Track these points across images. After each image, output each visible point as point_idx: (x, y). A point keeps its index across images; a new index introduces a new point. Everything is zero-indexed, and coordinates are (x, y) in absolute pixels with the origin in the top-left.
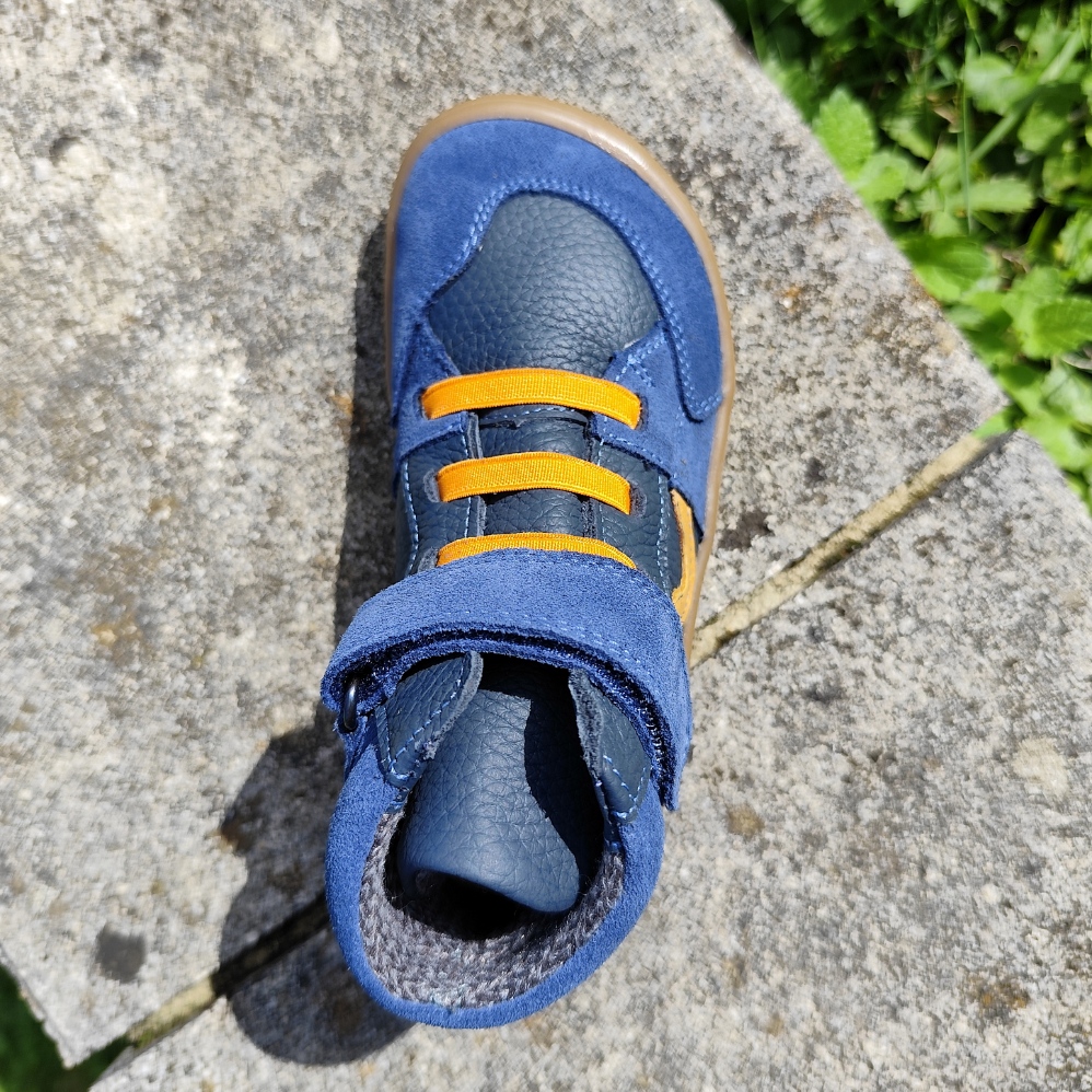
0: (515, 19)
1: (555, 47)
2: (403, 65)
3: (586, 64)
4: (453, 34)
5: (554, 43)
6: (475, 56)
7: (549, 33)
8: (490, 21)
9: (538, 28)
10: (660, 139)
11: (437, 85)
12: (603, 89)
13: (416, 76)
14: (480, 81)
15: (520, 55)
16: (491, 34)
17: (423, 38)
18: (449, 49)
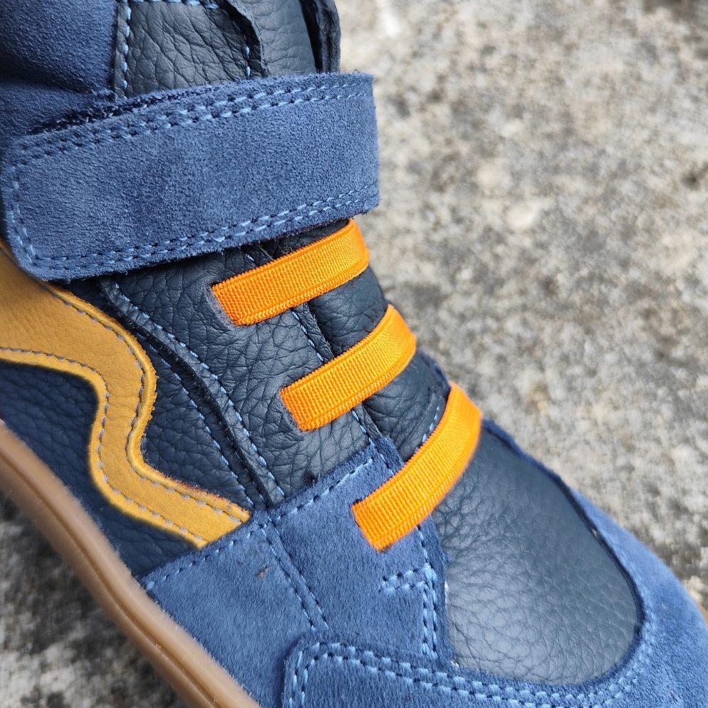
0: (667, 330)
1: (677, 376)
2: (561, 279)
3: (689, 409)
4: (615, 295)
5: (680, 374)
6: (614, 323)
7: (681, 364)
8: (647, 314)
9: (678, 353)
10: (696, 518)
11: (570, 314)
12: (687, 441)
13: (563, 294)
14: (604, 343)
15: (648, 356)
16: (640, 322)
17: (591, 278)
18: (602, 302)
